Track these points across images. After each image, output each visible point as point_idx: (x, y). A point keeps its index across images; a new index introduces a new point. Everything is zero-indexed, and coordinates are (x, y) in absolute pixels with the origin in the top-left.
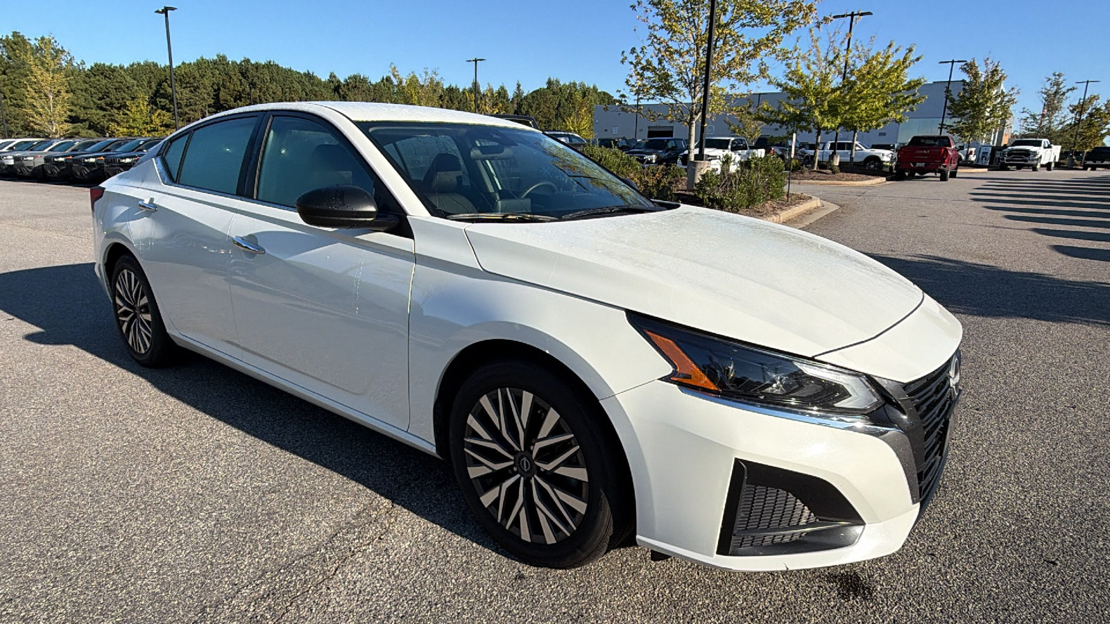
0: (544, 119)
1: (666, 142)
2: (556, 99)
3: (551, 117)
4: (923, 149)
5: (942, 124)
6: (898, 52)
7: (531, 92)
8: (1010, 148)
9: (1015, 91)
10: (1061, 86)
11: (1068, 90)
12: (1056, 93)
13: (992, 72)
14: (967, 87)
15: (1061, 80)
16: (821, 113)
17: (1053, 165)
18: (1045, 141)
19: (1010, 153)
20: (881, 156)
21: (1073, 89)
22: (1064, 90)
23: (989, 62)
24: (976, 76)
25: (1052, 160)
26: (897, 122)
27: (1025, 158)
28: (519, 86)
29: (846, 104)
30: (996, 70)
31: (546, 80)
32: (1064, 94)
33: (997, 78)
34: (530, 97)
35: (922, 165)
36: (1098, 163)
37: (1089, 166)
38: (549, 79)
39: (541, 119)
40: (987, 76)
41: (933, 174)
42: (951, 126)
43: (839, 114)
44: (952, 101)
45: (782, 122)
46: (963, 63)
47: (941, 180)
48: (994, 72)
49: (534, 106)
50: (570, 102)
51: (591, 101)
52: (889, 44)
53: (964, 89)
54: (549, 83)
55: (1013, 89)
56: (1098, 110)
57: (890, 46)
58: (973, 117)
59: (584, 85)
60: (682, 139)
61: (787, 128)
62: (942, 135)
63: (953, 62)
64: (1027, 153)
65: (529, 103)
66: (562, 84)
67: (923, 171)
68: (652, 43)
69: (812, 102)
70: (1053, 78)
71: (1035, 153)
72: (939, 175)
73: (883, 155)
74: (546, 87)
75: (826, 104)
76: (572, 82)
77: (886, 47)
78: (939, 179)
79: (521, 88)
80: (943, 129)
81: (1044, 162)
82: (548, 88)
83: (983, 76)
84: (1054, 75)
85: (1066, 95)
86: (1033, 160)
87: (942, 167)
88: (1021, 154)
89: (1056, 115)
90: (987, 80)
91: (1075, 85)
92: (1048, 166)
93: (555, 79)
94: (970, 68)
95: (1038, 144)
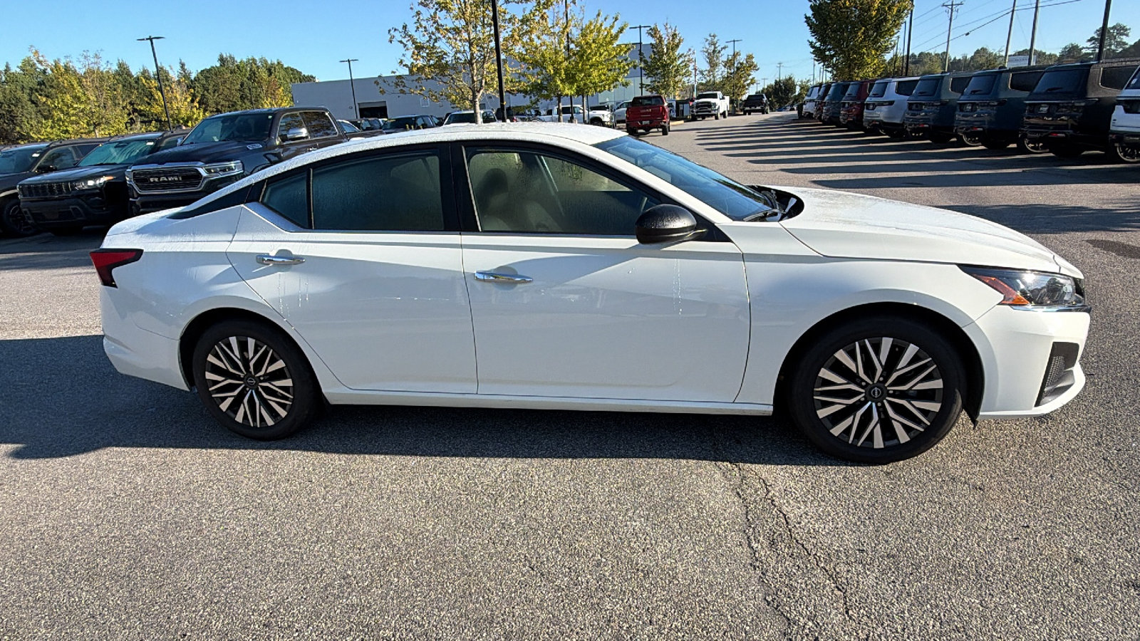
0: (227, 103)
1: (415, 120)
2: (239, 79)
3: (234, 100)
4: (646, 108)
5: (642, 84)
6: (607, 20)
7: (199, 71)
8: (696, 101)
9: (691, 52)
10: (717, 46)
11: (722, 49)
12: (714, 51)
13: (673, 36)
14: (655, 50)
15: (715, 40)
16: (562, 81)
17: (727, 114)
18: (719, 94)
19: (698, 106)
20: (601, 117)
21: (724, 48)
22: (719, 48)
23: (668, 26)
24: (660, 39)
25: (726, 110)
26: (623, 85)
27: (710, 109)
28: (183, 65)
29: (581, 71)
30: (675, 34)
31: (217, 57)
32: (719, 52)
33: (677, 41)
34: (200, 75)
35: (648, 122)
36: (753, 108)
37: (747, 111)
38: (221, 56)
39: (223, 102)
40: (669, 39)
41: (656, 130)
42: (649, 85)
43: (576, 81)
44: (646, 62)
45: (525, 92)
46: (648, 28)
47: (663, 135)
48: (674, 35)
49: (210, 87)
50: (254, 81)
51: (280, 79)
52: (597, 13)
53: (653, 52)
54: (222, 60)
55: (690, 50)
56: (742, 64)
57: (598, 15)
58: (664, 76)
59: (266, 62)
60: (427, 116)
61: (531, 97)
62: (644, 95)
63: (640, 27)
64: (709, 105)
65: (203, 85)
66: (239, 61)
67: (647, 129)
68: (418, 20)
69: (550, 71)
70: (710, 38)
71: (715, 104)
72: (660, 130)
73: (603, 115)
74: (218, 65)
75: (563, 72)
76: (250, 57)
77: (595, 16)
78: (661, 134)
79: (186, 67)
80: (643, 89)
81: (721, 111)
82: (221, 65)
83: (666, 40)
84: (710, 36)
85: (722, 52)
86: (715, 110)
87: (663, 124)
88: (704, 106)
89: (717, 70)
90: (669, 43)
91: (727, 44)
92: (723, 114)
93: (228, 55)
94: (653, 32)
95: (715, 96)
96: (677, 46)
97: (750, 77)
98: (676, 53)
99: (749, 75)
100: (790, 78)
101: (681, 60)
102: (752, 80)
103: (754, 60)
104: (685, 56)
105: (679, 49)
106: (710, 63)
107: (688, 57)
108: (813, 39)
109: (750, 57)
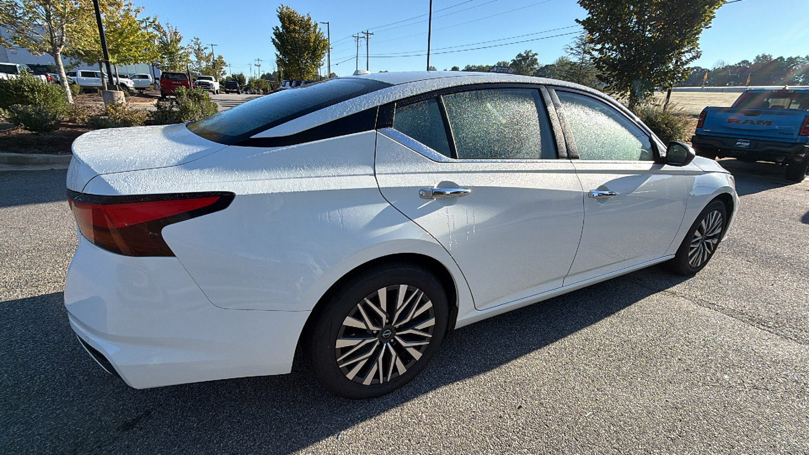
4: (176, 81)
8: (198, 81)
11: (204, 48)
15: (199, 42)
18: (213, 78)
19: (199, 84)
20: (126, 83)
22: (201, 48)
23: (170, 26)
24: (164, 33)
27: (209, 87)
33: (178, 37)
36: (232, 90)
40: (171, 35)
56: (216, 61)
64: (208, 84)
70: (195, 40)
71: (212, 84)
84: (196, 38)
85: (203, 51)
88: (205, 84)
89: (202, 62)
90: (172, 37)
92: (217, 91)
95: (210, 79)
96: (179, 40)
97: (222, 70)
98: (179, 46)
99: (222, 68)
100: (241, 75)
101: (182, 51)
102: (224, 72)
103: (223, 59)
104: (185, 49)
105: (180, 43)
106: (197, 56)
107: (187, 50)
108: (278, 53)
109: (220, 57)
